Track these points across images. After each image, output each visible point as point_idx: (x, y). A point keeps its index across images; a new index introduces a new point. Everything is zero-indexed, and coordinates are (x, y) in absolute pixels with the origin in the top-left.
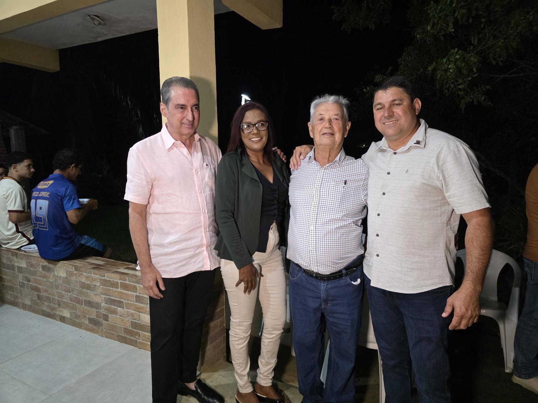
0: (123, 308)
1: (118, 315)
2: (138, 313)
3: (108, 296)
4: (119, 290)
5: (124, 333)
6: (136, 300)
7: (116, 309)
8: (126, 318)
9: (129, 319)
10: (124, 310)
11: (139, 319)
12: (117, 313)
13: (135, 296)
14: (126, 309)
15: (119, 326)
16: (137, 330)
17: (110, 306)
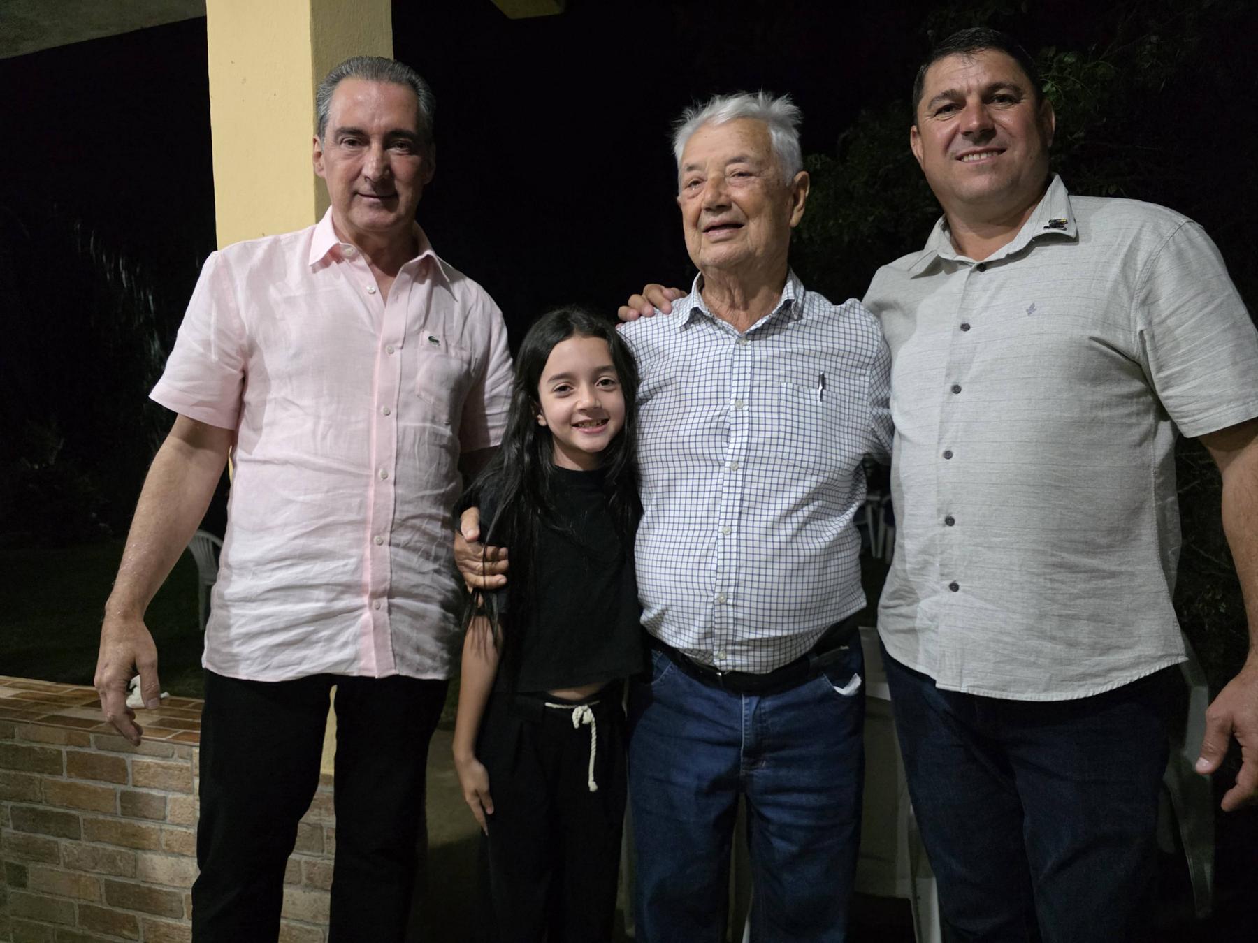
0: (78, 839)
1: (62, 863)
2: (131, 852)
3: (22, 801)
4: (64, 779)
5: (80, 923)
6: (122, 806)
7: (52, 844)
8: (89, 872)
9: (100, 874)
10: (80, 845)
11: (135, 873)
12: (58, 857)
13: (118, 795)
14: (90, 841)
15: (65, 899)
16: (128, 908)
17: (32, 835)
